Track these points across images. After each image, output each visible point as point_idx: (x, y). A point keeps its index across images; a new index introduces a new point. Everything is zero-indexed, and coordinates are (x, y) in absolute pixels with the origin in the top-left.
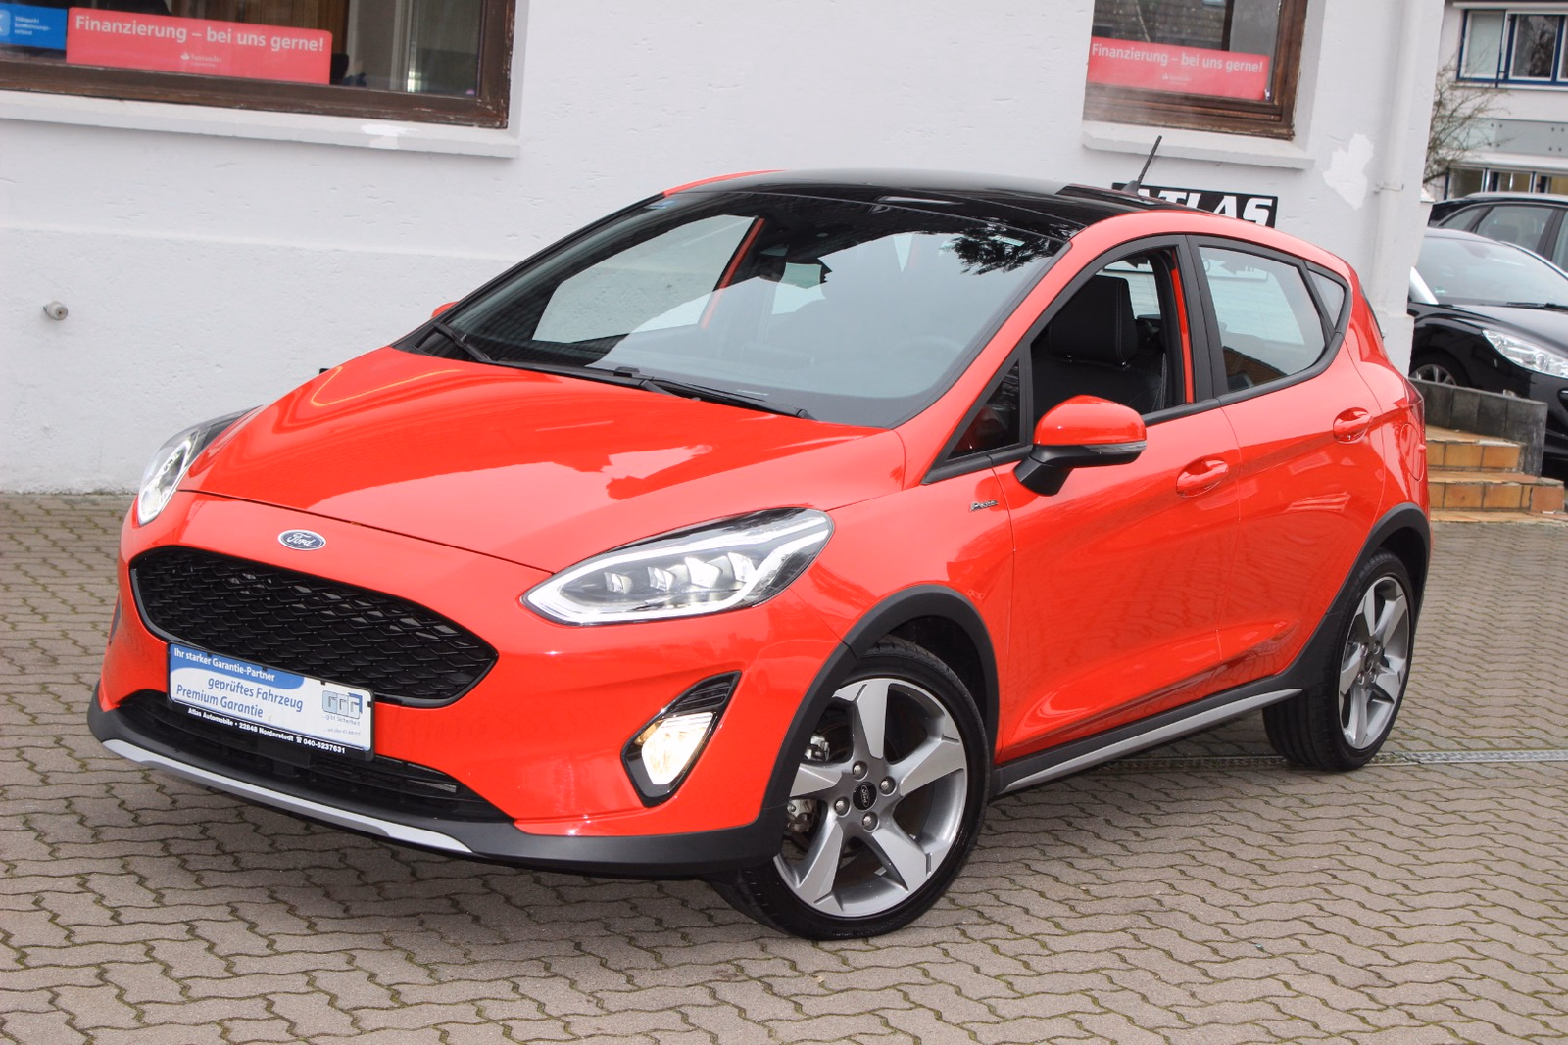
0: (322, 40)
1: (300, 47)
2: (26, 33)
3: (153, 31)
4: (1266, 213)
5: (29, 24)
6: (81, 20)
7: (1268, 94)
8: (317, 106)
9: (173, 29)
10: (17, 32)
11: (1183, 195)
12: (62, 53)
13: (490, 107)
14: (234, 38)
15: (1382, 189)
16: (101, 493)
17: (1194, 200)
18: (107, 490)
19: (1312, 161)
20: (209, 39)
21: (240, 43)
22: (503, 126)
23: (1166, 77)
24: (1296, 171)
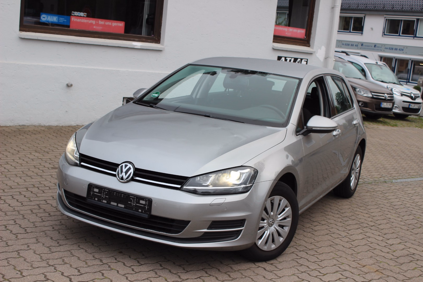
0: (123, 24)
1: (118, 25)
2: (61, 21)
3: (88, 21)
4: (305, 62)
5: (62, 19)
6: (74, 19)
7: (305, 37)
8: (122, 38)
9: (92, 21)
10: (60, 21)
11: (291, 59)
12: (68, 26)
13: (157, 39)
14: (105, 23)
15: (327, 58)
16: (78, 126)
17: (293, 59)
18: (79, 125)
19: (315, 52)
20: (100, 23)
21: (106, 24)
22: (159, 43)
23: (286, 33)
24: (311, 54)
